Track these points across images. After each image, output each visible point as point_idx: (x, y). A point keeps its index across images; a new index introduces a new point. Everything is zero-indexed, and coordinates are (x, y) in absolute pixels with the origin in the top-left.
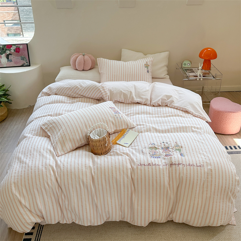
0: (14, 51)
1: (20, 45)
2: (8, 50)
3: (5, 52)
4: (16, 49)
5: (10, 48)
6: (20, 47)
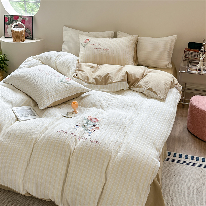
1: (26, 17)
2: (15, 21)
3: (12, 23)
4: (22, 20)
5: (17, 19)
6: (26, 19)
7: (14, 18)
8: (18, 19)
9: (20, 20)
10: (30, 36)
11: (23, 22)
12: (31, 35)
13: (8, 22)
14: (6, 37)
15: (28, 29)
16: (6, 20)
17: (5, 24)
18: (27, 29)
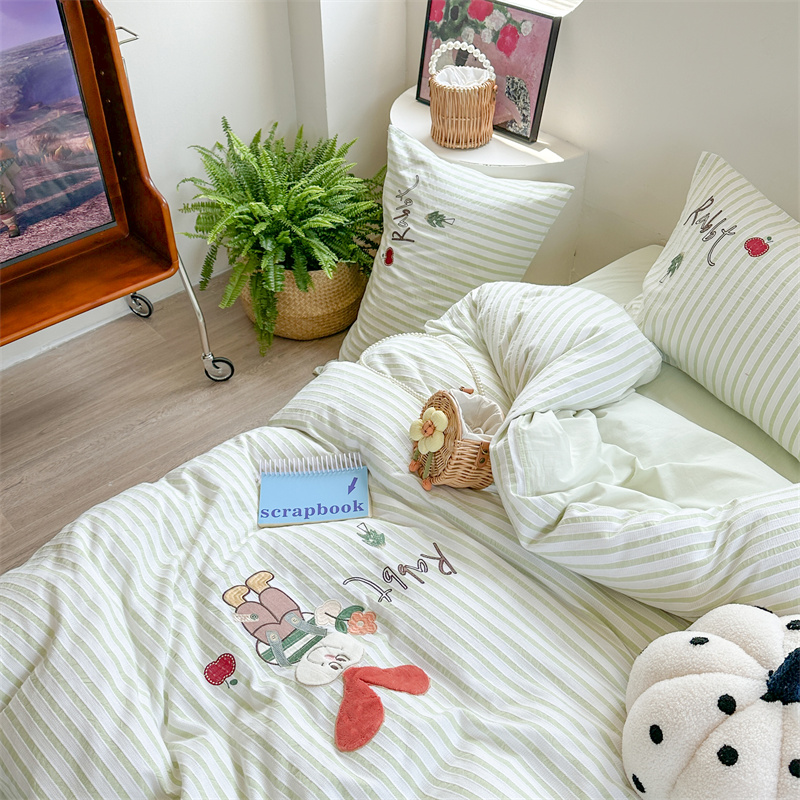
0: (494, 40)
1: (526, 16)
2: (471, 24)
3: (457, 32)
4: (504, 31)
5: (482, 19)
6: (523, 27)
7: (471, 7)
8: (487, 20)
9: (494, 25)
10: (522, 125)
11: (508, 38)
12: (530, 119)
13: (441, 22)
14: (422, 96)
15: (523, 85)
16: (435, 12)
17: (430, 33)
18: (516, 80)
